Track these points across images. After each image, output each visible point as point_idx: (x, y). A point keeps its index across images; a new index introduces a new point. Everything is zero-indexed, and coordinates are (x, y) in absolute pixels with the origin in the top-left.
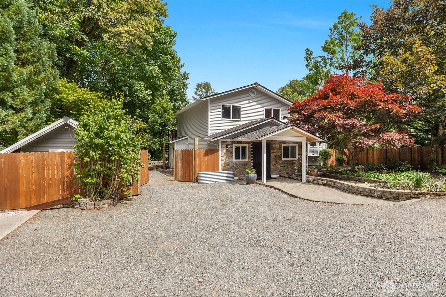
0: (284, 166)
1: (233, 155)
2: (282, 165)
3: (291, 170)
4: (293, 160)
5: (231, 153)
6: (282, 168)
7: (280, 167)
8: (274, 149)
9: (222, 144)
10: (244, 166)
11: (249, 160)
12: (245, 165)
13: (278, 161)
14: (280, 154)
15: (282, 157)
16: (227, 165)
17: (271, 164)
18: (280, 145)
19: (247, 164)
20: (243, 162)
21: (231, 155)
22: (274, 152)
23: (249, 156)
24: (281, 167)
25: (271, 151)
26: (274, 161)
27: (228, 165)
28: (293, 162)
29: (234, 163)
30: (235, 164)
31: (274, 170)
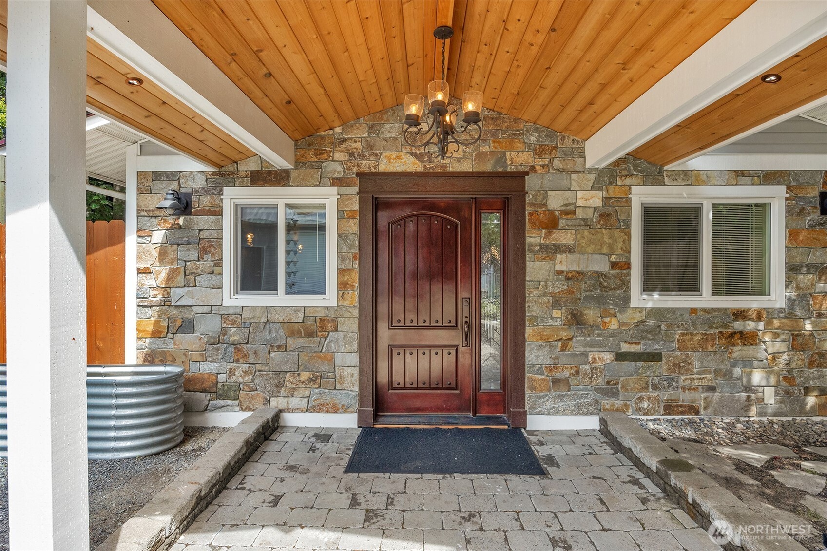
0: (656, 357)
1: (218, 263)
2: (625, 348)
3: (712, 389)
4: (740, 315)
5: (204, 251)
6: (628, 366)
7: (608, 357)
8: (551, 224)
9: (141, 191)
10: (301, 342)
11: (341, 296)
12: (310, 334)
13: (591, 314)
14: (614, 265)
15: (625, 284)
16: (181, 329)
17: (529, 331)
18: (614, 192)
19: (323, 328)
20: (296, 310)
21: (207, 263)
22: (550, 251)
23: (341, 272)
24: (621, 357)
25: (534, 238)
26: (556, 313)
27: (187, 326)
28: (738, 325)
29: (224, 317)
30: (233, 323)
31: (556, 382)
